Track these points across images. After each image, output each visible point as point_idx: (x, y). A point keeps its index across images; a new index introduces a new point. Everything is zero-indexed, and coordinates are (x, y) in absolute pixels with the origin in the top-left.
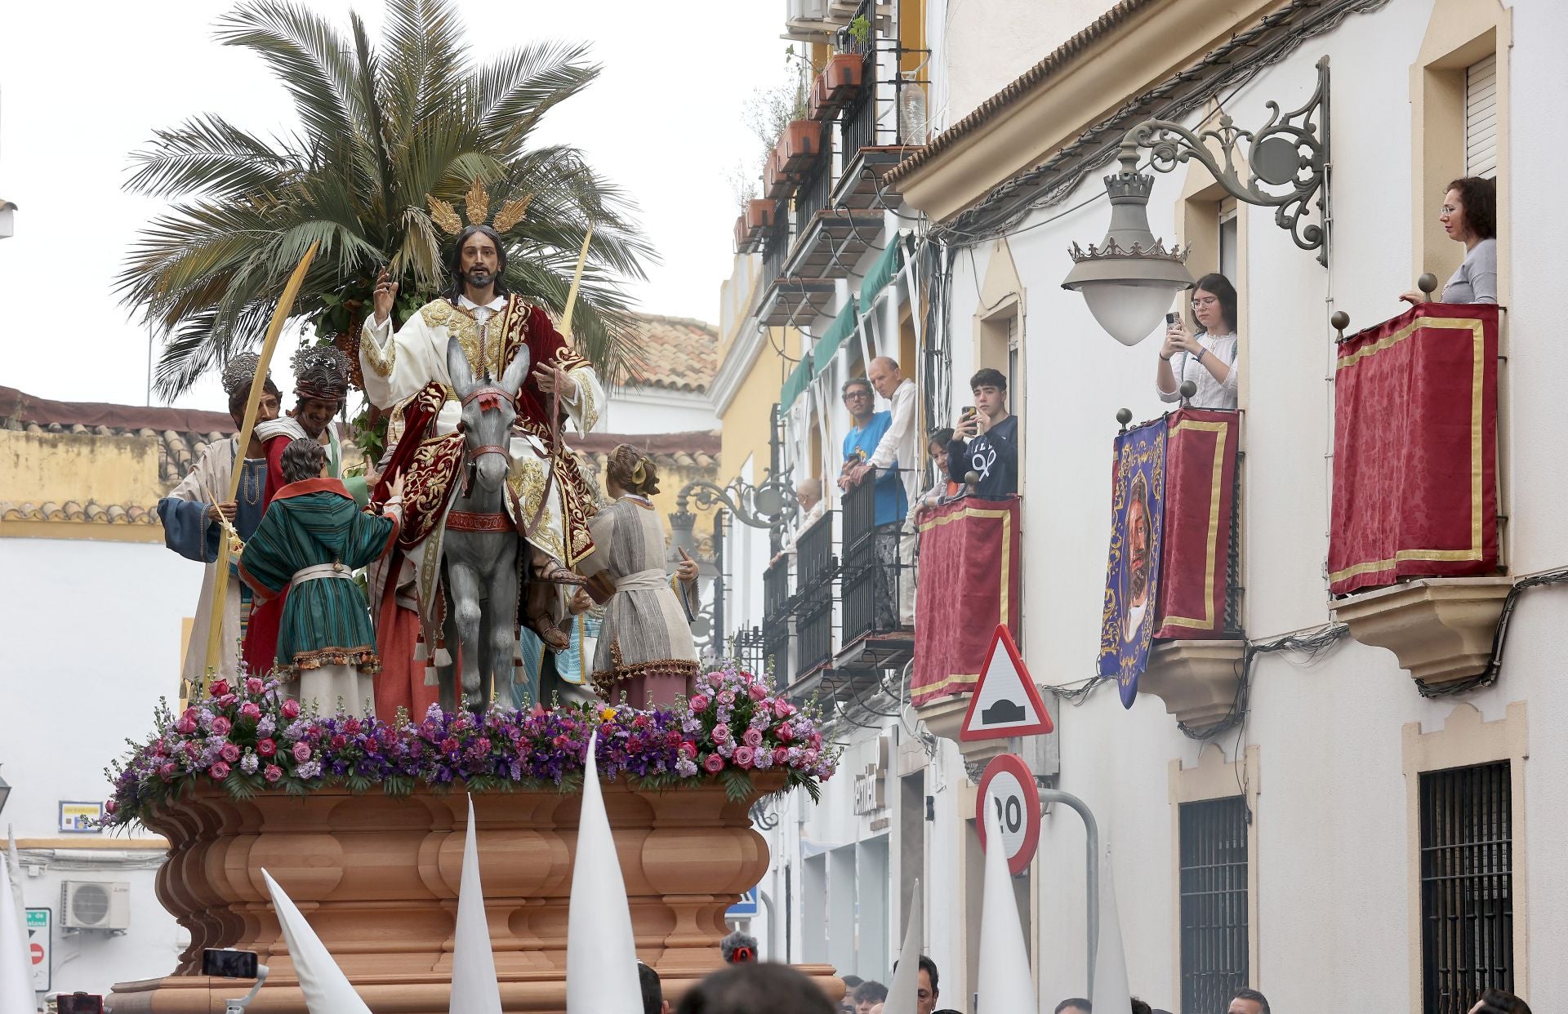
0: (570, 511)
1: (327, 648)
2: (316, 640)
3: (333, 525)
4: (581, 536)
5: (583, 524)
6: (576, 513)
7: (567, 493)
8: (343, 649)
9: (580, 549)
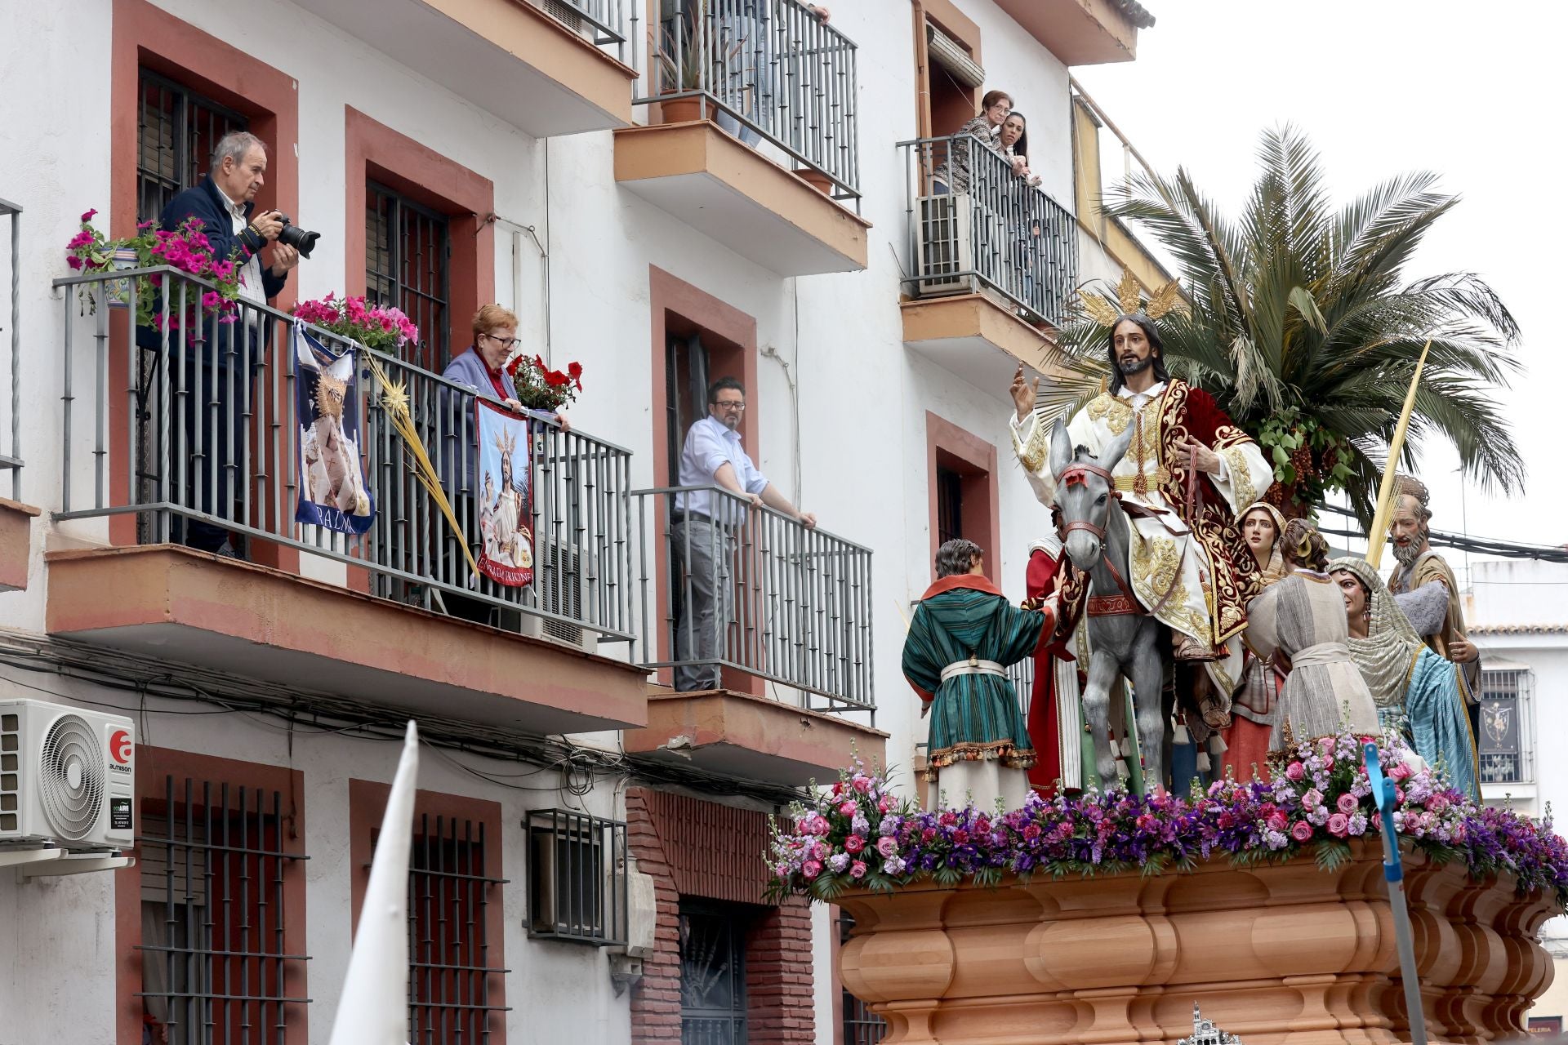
0: (1219, 588)
1: (959, 744)
2: (950, 737)
3: (966, 621)
4: (1231, 613)
5: (1234, 601)
6: (1226, 590)
7: (1217, 570)
8: (978, 744)
9: (1229, 626)
